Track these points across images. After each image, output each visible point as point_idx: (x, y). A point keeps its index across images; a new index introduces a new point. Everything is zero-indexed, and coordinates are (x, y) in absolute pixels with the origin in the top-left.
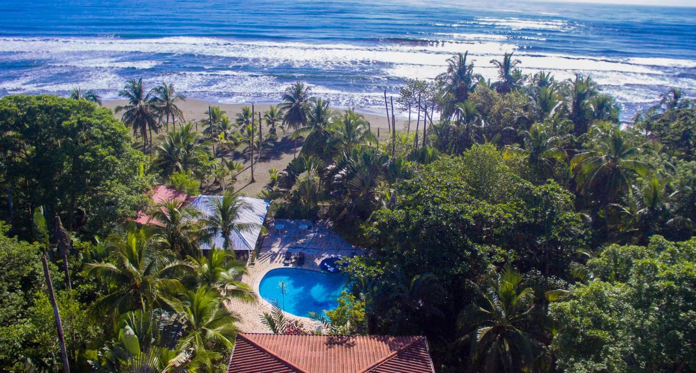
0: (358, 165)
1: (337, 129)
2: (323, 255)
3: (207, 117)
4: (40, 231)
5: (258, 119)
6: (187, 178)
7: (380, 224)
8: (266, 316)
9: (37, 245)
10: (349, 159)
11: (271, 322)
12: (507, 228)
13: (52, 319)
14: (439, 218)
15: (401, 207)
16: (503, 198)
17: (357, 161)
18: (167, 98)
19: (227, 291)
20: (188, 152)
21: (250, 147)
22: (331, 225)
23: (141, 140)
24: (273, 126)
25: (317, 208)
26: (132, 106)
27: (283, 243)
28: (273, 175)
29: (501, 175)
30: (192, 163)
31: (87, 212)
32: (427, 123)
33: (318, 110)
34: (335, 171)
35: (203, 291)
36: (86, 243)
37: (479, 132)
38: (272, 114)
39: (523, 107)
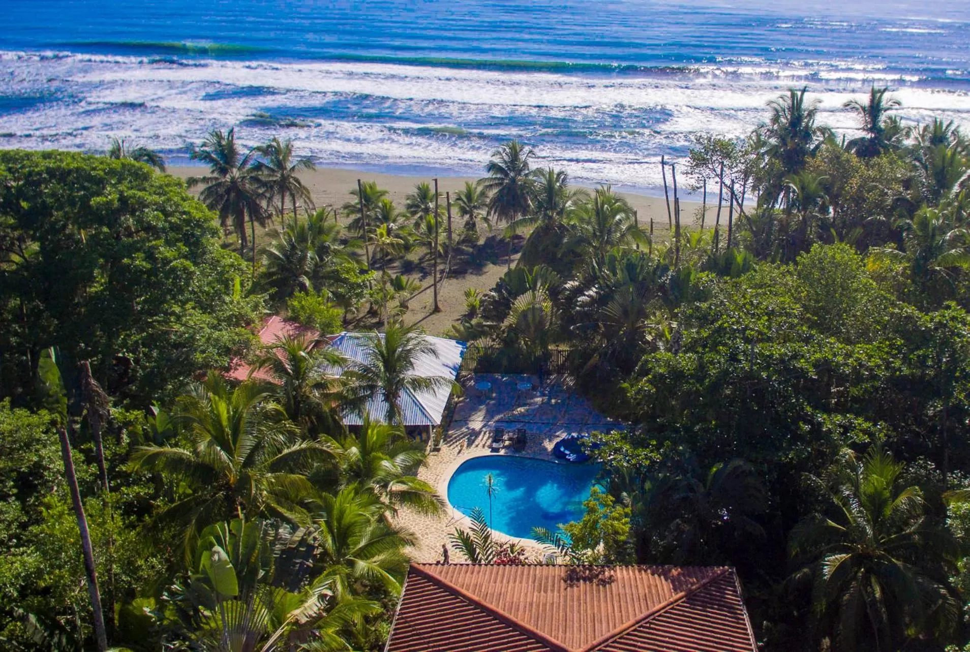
0: (618, 281)
1: (582, 220)
2: (557, 434)
3: (355, 200)
4: (51, 393)
5: (445, 204)
6: (320, 304)
7: (654, 377)
8: (460, 535)
9: (45, 416)
10: (600, 270)
11: (467, 545)
12: (873, 386)
13: (73, 544)
14: (755, 368)
15: (691, 348)
16: (864, 335)
17: (615, 274)
18: (280, 165)
19: (392, 494)
20: (322, 260)
21: (431, 253)
22: (571, 384)
23: (235, 239)
24: (471, 216)
25: (547, 355)
26: (216, 179)
27: (490, 415)
28: (471, 299)
29: (862, 298)
30: (329, 278)
31: (137, 361)
32: (734, 211)
33: (550, 189)
34: (579, 291)
35: (349, 493)
36: (136, 412)
37: (825, 226)
38: (469, 196)
39: (903, 181)
